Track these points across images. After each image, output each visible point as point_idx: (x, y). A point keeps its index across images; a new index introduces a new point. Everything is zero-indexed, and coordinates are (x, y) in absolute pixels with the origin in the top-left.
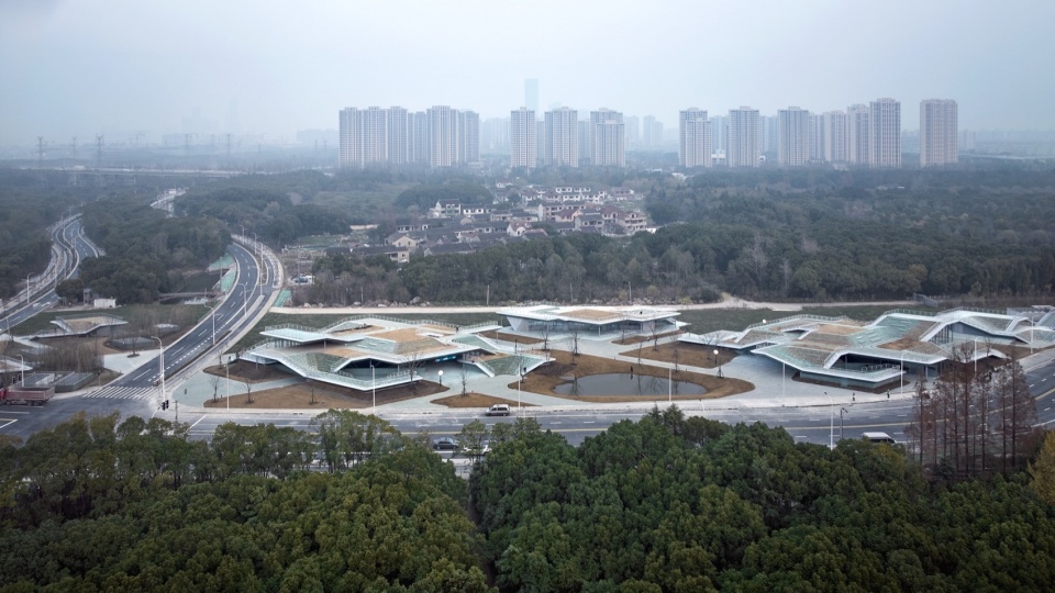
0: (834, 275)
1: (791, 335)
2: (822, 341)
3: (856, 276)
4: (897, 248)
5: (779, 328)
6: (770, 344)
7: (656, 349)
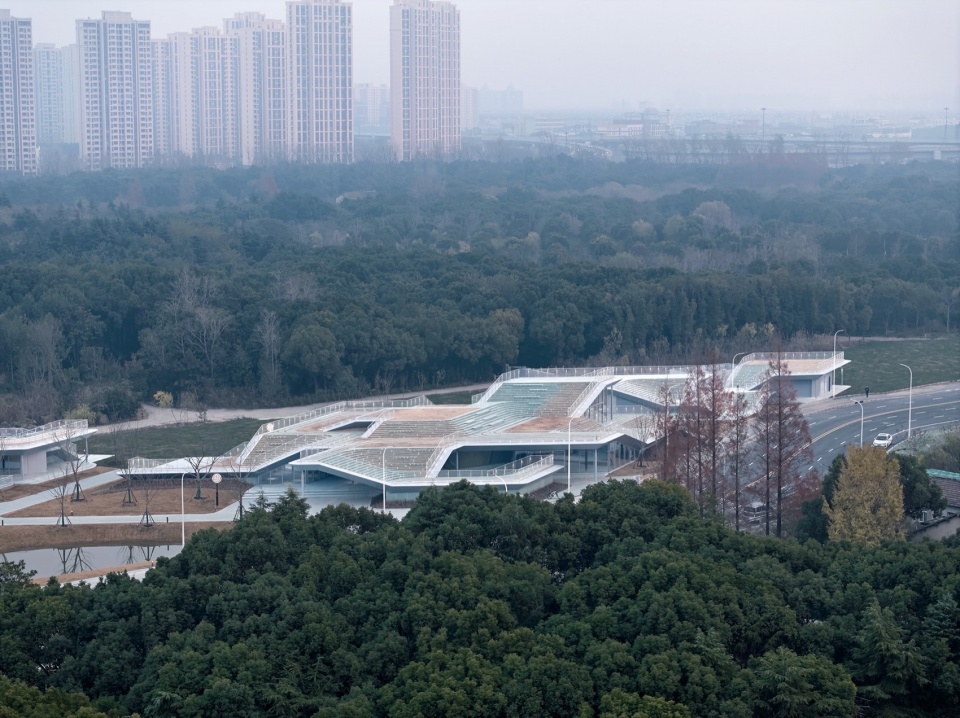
0: (366, 336)
1: (346, 434)
2: (409, 434)
3: (405, 335)
4: (457, 284)
5: (316, 428)
6: (315, 451)
7: (77, 498)
